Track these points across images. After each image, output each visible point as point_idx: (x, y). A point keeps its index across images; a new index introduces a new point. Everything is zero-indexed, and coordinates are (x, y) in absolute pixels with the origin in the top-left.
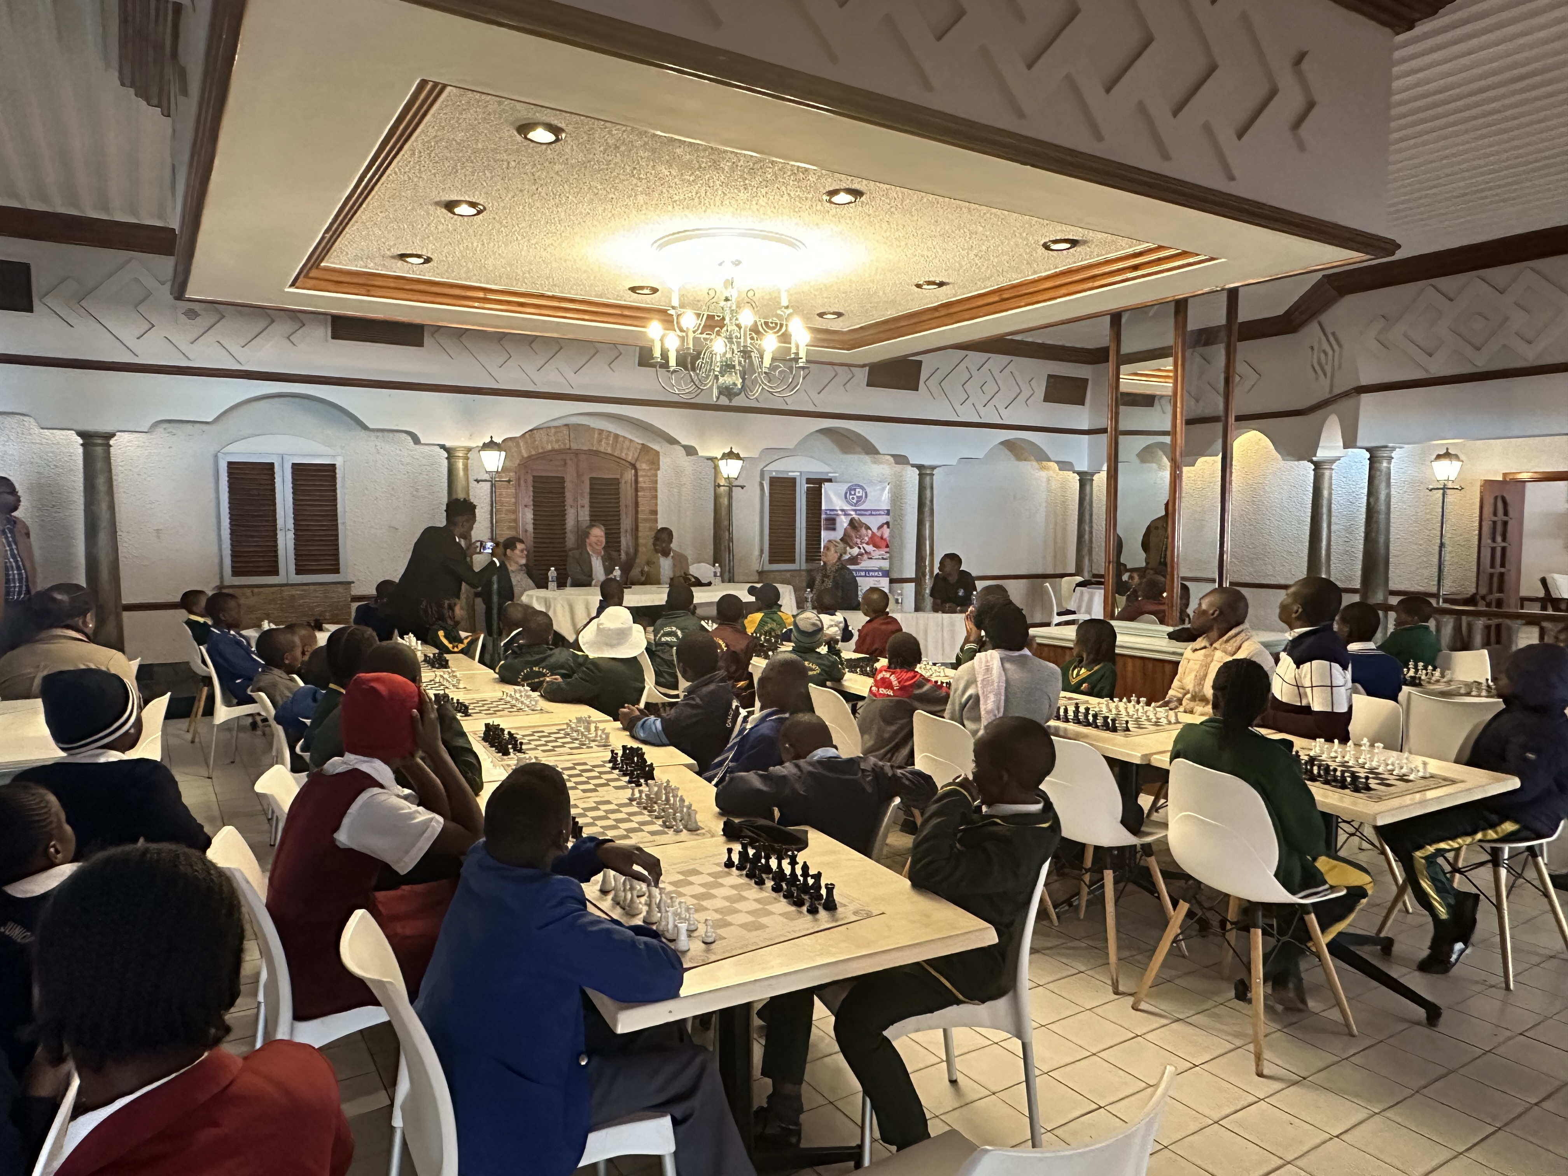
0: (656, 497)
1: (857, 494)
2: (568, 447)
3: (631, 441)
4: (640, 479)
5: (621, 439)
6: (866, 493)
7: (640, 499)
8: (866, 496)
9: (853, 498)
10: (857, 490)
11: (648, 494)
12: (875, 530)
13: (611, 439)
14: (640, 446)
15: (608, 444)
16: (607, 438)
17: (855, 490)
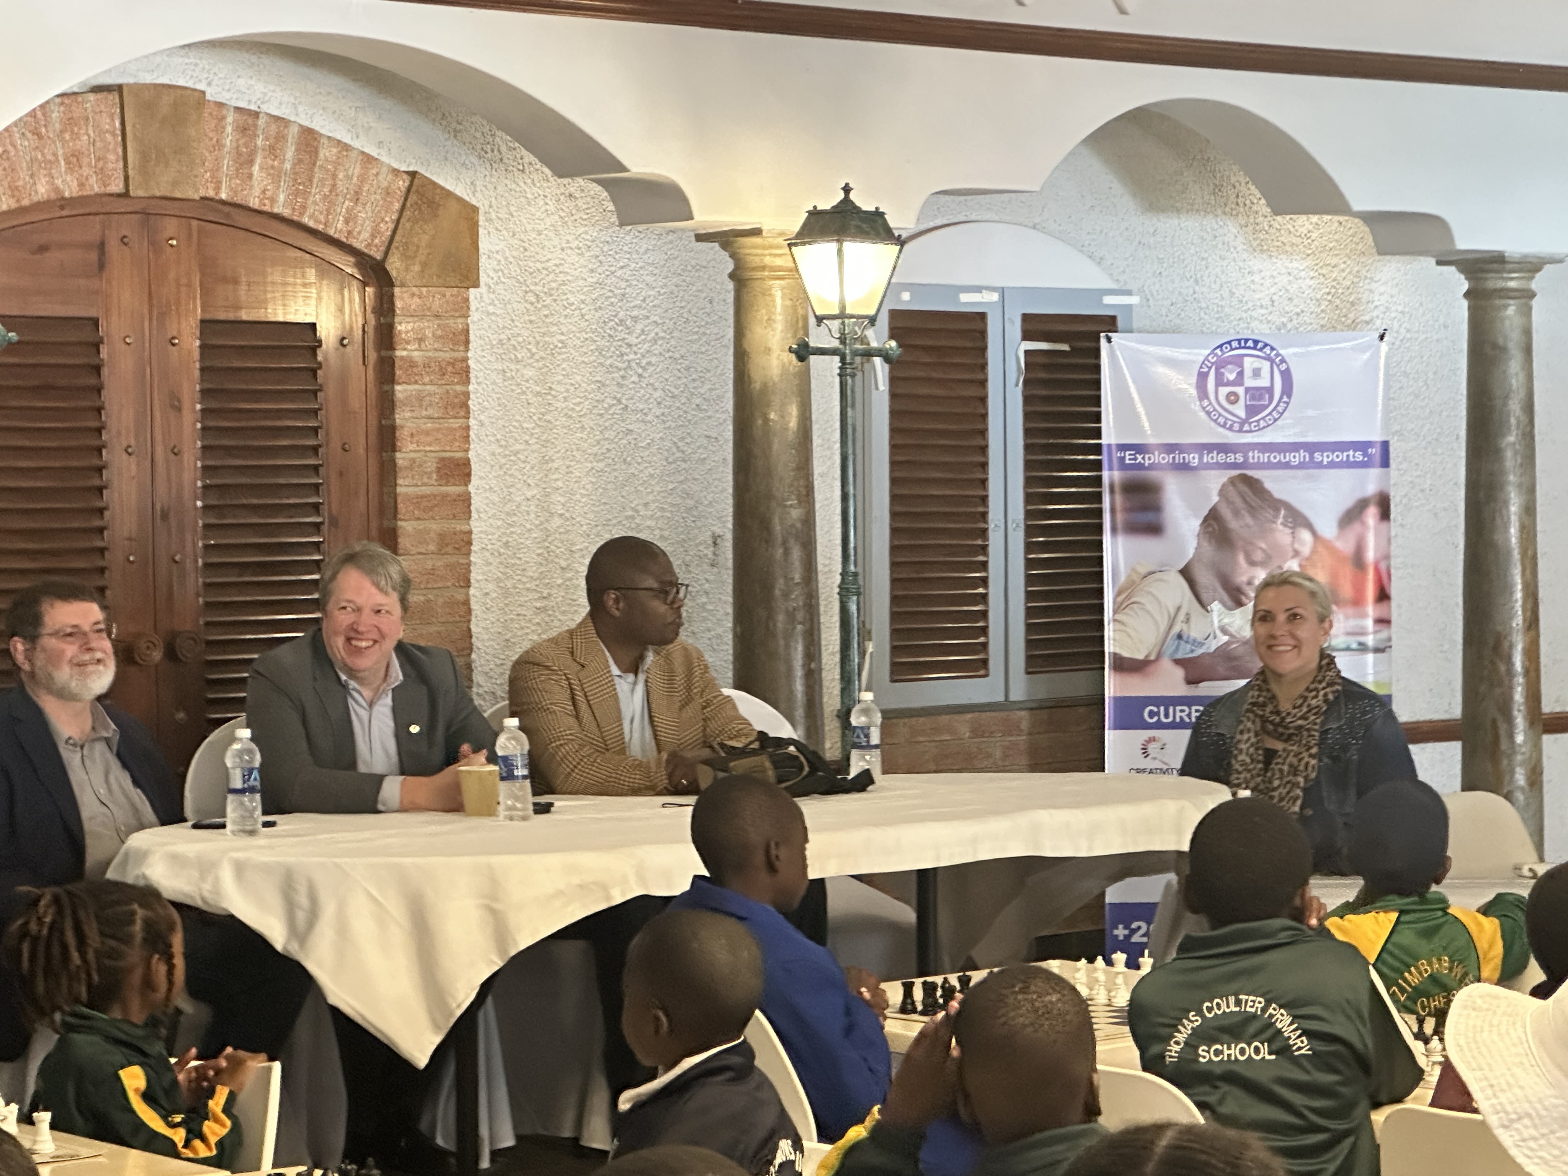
0: (463, 406)
1: (1249, 382)
2: (117, 186)
3: (368, 159)
4: (403, 327)
5: (326, 153)
6: (1287, 376)
7: (402, 417)
8: (1288, 389)
9: (1233, 398)
10: (1249, 364)
11: (432, 389)
12: (1328, 528)
13: (290, 153)
14: (402, 184)
15: (276, 175)
16: (273, 151)
17: (1238, 361)
